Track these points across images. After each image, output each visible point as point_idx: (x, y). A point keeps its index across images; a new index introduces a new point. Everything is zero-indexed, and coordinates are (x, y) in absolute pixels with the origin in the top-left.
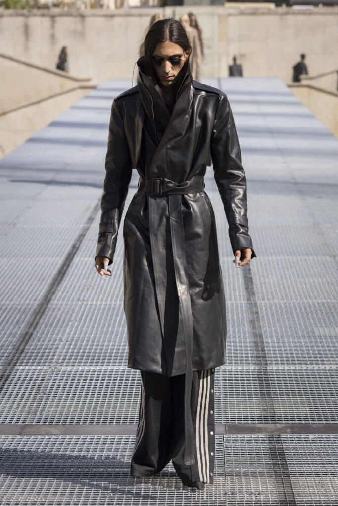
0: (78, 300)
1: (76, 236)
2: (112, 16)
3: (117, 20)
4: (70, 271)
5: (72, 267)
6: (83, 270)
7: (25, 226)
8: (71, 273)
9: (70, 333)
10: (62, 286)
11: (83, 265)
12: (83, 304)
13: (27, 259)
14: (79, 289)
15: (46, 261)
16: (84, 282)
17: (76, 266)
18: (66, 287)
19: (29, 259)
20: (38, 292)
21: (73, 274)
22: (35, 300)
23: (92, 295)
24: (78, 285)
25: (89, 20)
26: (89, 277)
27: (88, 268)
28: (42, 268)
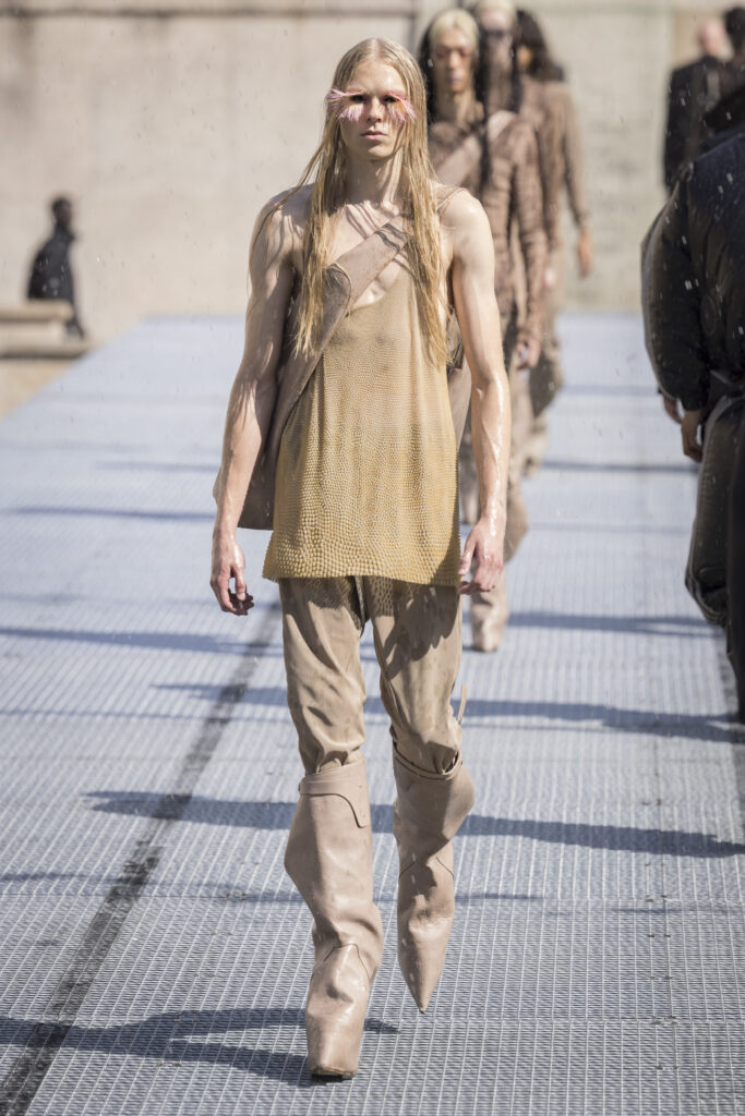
3: (189, 35)
25: (52, 32)
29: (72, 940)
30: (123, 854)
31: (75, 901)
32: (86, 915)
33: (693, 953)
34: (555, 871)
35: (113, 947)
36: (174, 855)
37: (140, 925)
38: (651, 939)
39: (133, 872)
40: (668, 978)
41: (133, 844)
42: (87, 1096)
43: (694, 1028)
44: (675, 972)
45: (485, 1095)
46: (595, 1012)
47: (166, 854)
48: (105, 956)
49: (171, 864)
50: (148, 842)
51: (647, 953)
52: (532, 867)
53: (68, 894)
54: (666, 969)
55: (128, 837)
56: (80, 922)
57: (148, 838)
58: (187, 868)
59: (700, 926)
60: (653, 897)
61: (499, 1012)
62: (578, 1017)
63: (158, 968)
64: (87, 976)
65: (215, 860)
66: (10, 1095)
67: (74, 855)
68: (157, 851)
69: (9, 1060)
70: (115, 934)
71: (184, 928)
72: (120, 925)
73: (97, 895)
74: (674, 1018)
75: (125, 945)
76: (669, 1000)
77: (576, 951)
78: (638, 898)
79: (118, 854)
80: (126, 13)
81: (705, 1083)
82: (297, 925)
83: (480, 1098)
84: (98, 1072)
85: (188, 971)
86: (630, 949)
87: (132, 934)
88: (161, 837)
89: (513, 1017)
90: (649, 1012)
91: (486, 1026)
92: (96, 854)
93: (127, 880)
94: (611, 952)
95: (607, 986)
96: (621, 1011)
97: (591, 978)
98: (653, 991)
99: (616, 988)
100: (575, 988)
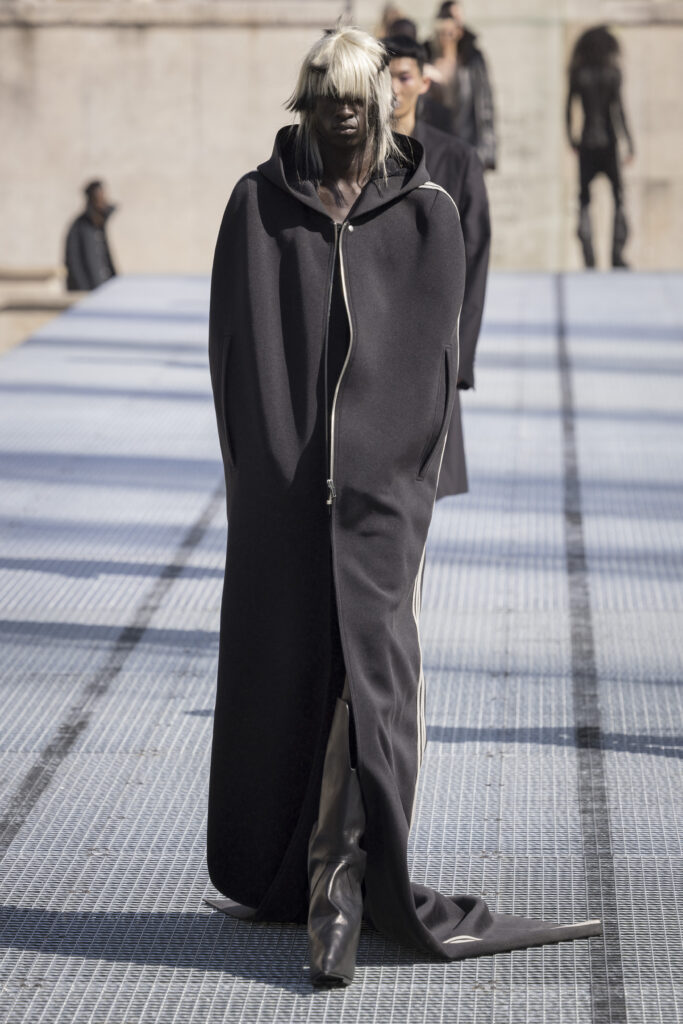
2: (141, 26)
3: (162, 42)
25: (50, 41)
29: (11, 789)
30: (59, 718)
31: (15, 757)
32: (24, 768)
33: (521, 799)
35: (43, 794)
36: (102, 718)
37: (67, 776)
38: (488, 788)
39: (66, 733)
40: (498, 820)
41: (69, 709)
43: (516, 860)
44: (504, 814)
46: (436, 847)
47: (93, 718)
48: (34, 802)
49: (98, 725)
50: (81, 708)
51: (484, 799)
53: (11, 751)
54: (498, 812)
55: (65, 704)
56: (18, 774)
57: (81, 704)
58: (111, 730)
59: (529, 777)
60: (493, 753)
62: (421, 852)
63: (78, 811)
64: (19, 819)
65: (135, 722)
67: (19, 719)
68: (89, 714)
70: (46, 784)
71: (104, 779)
72: (51, 776)
73: (35, 752)
74: (500, 853)
75: (53, 793)
76: (497, 838)
77: (425, 798)
78: (481, 753)
79: (56, 718)
80: (111, 25)
81: (521, 906)
82: (197, 776)
85: (103, 813)
86: (470, 795)
87: (59, 785)
88: (92, 704)
90: (480, 848)
92: (37, 718)
93: (62, 739)
94: (454, 798)
95: (448, 826)
96: (457, 847)
97: (435, 820)
98: (485, 830)
99: (455, 828)
100: (421, 828)
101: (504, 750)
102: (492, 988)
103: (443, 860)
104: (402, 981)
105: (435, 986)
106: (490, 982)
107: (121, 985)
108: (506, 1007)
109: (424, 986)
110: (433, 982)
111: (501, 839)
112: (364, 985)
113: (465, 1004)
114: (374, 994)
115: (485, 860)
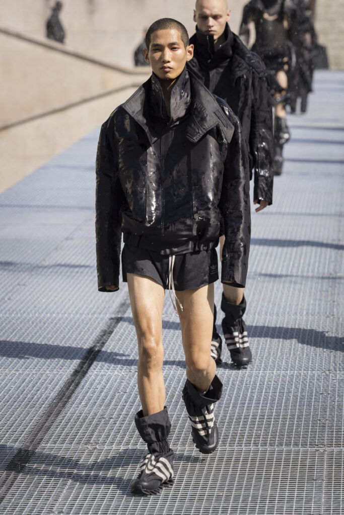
0: (87, 443)
1: (97, 333)
4: (80, 392)
5: (83, 386)
6: (101, 392)
7: (13, 315)
8: (80, 397)
9: (66, 498)
10: (64, 417)
11: (103, 383)
12: (95, 448)
13: (10, 371)
14: (91, 423)
15: (42, 374)
16: (100, 412)
17: (91, 384)
18: (69, 420)
19: (13, 372)
20: (21, 427)
21: (83, 399)
22: (16, 441)
23: (112, 433)
24: (90, 417)
26: (109, 404)
27: (110, 389)
28: (33, 387)
34: (299, 264)
38: (330, 288)
40: (334, 302)
42: (125, 343)
43: (341, 319)
44: (337, 299)
45: (264, 342)
46: (307, 313)
51: (328, 292)
52: (291, 263)
54: (334, 298)
60: (332, 273)
61: (273, 313)
62: (301, 315)
66: (98, 343)
69: (99, 331)
74: (335, 315)
76: (333, 310)
77: (303, 292)
78: (327, 273)
83: (263, 343)
84: (130, 334)
89: (278, 315)
90: (326, 313)
91: (268, 318)
94: (315, 292)
95: (312, 304)
96: (316, 313)
97: (307, 301)
98: (328, 306)
99: (315, 305)
100: (301, 305)
101: (337, 271)
102: (330, 373)
103: (310, 319)
104: (291, 370)
105: (305, 372)
106: (329, 370)
107: (172, 371)
108: (335, 381)
109: (300, 372)
110: (304, 370)
111: (335, 310)
112: (275, 372)
113: (318, 380)
114: (279, 375)
115: (328, 319)
